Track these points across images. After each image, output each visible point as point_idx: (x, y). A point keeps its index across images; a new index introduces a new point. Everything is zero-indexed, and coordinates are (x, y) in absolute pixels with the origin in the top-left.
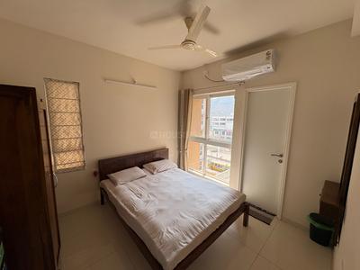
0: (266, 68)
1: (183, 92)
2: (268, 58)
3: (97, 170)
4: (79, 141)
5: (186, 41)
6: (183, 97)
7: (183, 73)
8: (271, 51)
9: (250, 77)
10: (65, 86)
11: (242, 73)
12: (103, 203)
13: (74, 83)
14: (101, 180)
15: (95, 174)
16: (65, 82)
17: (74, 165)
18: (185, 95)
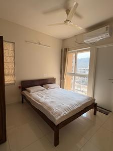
0: (106, 35)
1: (63, 50)
2: (107, 30)
3: (20, 85)
4: (13, 70)
5: (67, 20)
6: (63, 52)
7: (64, 40)
8: (108, 26)
9: (98, 40)
10: (8, 44)
11: (94, 38)
12: (23, 102)
13: (12, 43)
14: (22, 91)
15: (20, 87)
16: (9, 42)
17: (10, 82)
18: (64, 51)
